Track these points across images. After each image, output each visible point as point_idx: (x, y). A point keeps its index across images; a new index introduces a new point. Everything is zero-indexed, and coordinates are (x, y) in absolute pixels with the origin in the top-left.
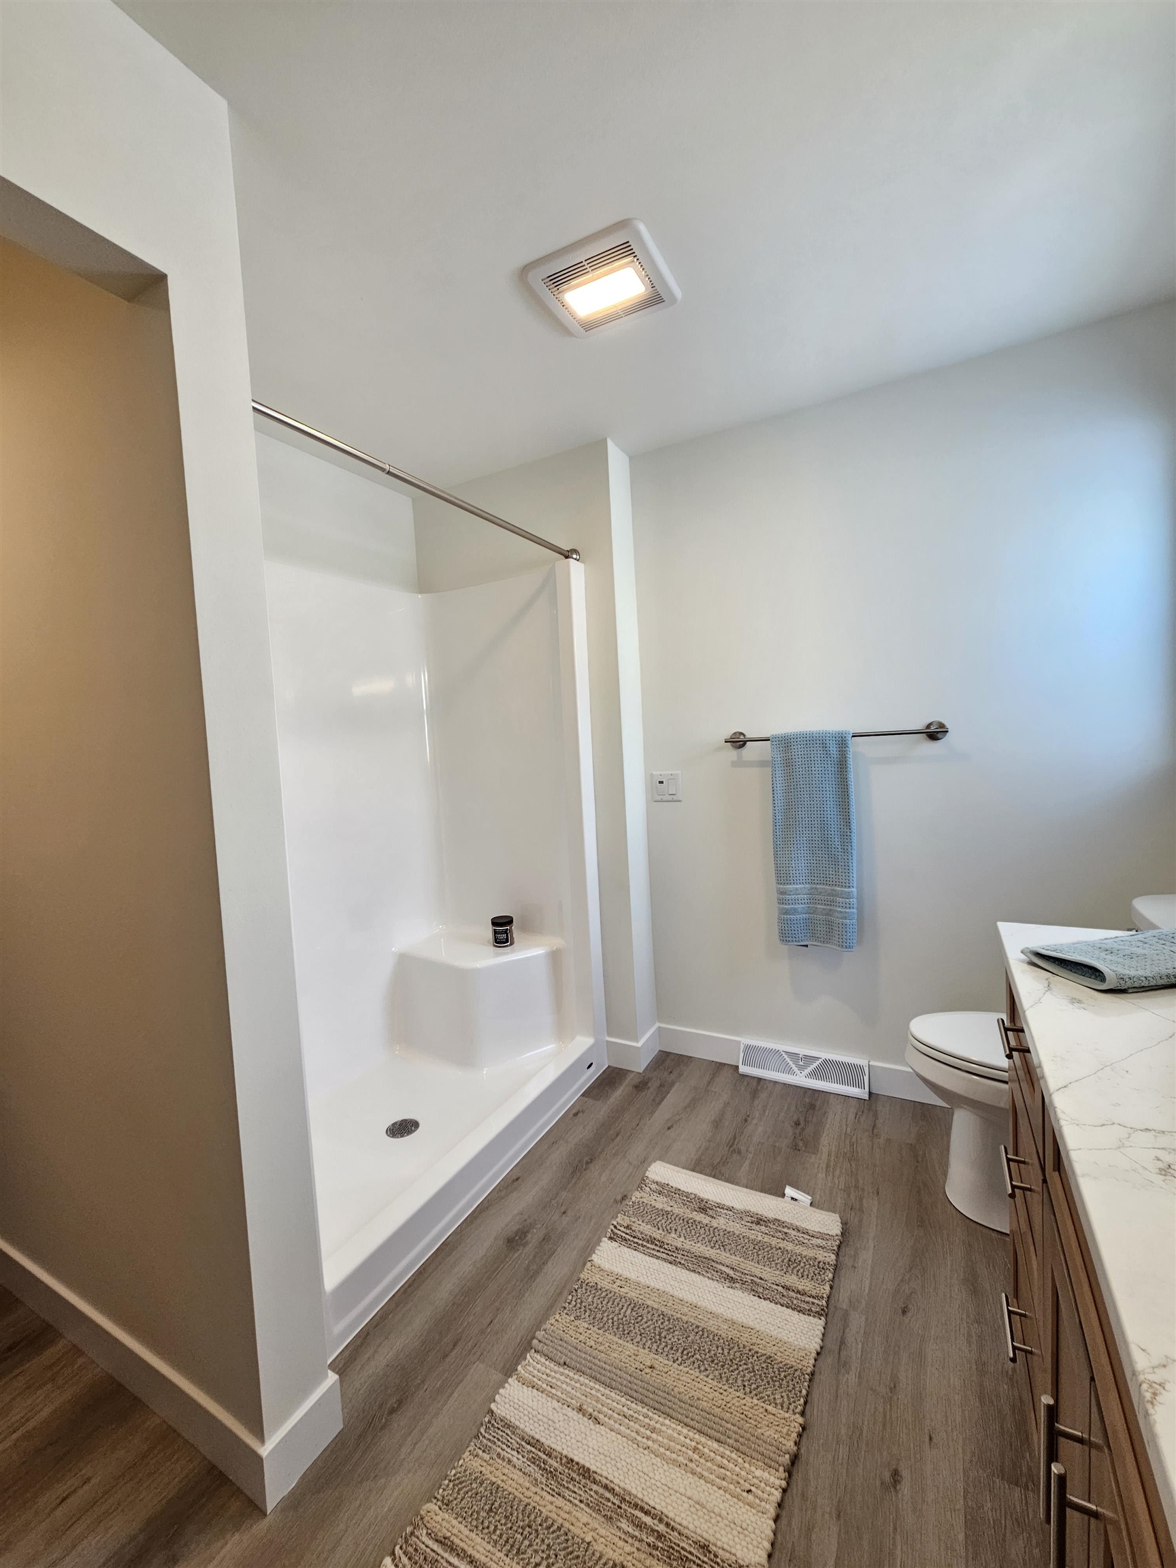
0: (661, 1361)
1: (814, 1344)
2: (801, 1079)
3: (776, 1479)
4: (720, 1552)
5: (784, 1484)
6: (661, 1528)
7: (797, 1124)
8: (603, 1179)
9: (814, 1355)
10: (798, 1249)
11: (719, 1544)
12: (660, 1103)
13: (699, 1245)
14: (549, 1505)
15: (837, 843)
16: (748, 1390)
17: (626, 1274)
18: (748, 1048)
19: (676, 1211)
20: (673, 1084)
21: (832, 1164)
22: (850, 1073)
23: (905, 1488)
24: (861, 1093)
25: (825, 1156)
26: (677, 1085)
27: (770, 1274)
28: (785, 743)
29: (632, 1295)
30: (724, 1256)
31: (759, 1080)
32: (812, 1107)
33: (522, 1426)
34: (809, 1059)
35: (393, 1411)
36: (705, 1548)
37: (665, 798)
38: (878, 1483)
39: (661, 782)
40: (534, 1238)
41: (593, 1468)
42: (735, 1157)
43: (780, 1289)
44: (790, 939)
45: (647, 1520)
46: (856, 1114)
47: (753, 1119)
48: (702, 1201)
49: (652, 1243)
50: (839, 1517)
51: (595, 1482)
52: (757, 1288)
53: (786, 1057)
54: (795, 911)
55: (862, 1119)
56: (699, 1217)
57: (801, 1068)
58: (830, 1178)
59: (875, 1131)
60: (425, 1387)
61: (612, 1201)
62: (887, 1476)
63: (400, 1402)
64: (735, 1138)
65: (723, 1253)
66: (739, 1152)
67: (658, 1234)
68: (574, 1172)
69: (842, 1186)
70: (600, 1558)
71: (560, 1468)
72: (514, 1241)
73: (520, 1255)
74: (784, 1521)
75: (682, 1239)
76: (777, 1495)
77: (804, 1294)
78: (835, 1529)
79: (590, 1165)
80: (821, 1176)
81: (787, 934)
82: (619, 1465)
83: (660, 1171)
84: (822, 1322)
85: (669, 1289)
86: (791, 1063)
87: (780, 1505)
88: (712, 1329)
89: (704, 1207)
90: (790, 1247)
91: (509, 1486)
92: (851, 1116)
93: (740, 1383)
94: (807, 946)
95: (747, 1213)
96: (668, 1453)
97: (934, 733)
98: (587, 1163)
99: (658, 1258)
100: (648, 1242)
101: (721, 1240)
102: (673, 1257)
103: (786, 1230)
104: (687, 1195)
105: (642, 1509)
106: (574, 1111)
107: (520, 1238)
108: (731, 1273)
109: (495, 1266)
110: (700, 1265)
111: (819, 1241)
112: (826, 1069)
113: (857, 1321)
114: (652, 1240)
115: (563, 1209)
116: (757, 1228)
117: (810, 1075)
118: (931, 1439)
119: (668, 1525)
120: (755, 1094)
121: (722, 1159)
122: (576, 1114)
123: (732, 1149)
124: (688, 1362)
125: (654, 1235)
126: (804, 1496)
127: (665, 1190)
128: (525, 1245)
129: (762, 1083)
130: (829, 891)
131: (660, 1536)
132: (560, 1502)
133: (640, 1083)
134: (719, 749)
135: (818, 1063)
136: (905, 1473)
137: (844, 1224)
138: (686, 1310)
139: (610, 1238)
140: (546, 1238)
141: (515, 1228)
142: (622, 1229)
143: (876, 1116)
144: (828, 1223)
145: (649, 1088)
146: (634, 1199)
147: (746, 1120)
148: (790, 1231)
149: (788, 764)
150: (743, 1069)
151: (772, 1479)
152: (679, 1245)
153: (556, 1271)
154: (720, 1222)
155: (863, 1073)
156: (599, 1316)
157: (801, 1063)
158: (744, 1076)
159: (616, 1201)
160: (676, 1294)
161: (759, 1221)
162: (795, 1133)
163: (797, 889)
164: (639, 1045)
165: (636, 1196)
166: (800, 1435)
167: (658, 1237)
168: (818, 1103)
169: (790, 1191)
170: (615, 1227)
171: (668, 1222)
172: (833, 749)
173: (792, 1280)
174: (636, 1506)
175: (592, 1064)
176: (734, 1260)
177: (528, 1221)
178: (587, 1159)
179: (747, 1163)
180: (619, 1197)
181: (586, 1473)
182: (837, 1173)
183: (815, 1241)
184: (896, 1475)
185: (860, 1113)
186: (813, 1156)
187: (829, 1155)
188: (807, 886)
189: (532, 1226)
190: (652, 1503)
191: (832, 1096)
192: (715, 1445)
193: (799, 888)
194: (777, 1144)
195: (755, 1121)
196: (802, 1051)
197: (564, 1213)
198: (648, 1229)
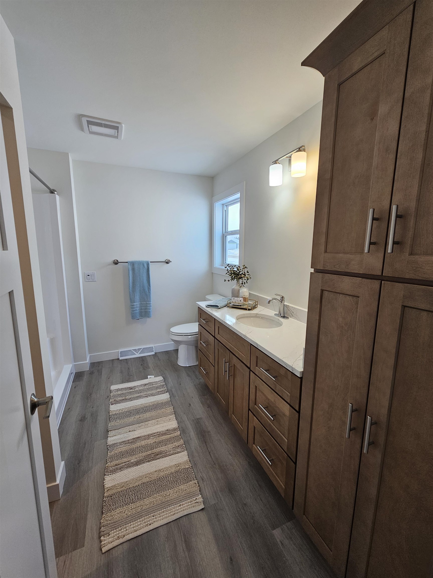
0: (141, 416)
1: (169, 396)
2: (138, 355)
3: (174, 416)
6: (159, 433)
7: (142, 365)
8: (98, 396)
9: (169, 398)
10: (157, 385)
11: (169, 428)
12: (101, 374)
13: (135, 395)
14: (134, 446)
15: (147, 290)
16: (161, 409)
17: (121, 408)
18: (121, 352)
19: (125, 392)
20: (101, 369)
21: (154, 369)
22: (150, 349)
23: (192, 405)
24: (153, 353)
25: (152, 368)
26: (103, 369)
27: (154, 392)
28: (133, 264)
29: (126, 410)
30: (142, 394)
31: (126, 359)
32: (143, 360)
34: (139, 349)
35: (79, 463)
36: (168, 430)
37: (90, 280)
38: (188, 407)
39: (89, 275)
40: (88, 416)
41: (139, 436)
42: (131, 377)
43: (157, 393)
44: (135, 318)
45: (155, 434)
48: (130, 387)
49: (124, 400)
50: (185, 414)
51: (141, 437)
52: (152, 395)
53: (133, 351)
54: (136, 310)
55: (156, 358)
56: (131, 390)
58: (155, 371)
59: (159, 359)
60: (84, 455)
62: (189, 405)
63: (80, 460)
64: (128, 373)
66: (132, 375)
67: (123, 398)
68: (87, 399)
69: (159, 371)
70: (150, 444)
71: (132, 441)
73: (87, 421)
74: (177, 419)
75: (130, 396)
76: (175, 417)
77: (162, 391)
80: (153, 372)
81: (133, 317)
82: (144, 432)
83: (113, 387)
84: (168, 393)
85: (134, 405)
88: (148, 405)
90: (155, 386)
92: (153, 359)
93: (159, 409)
94: (139, 319)
95: (142, 385)
96: (153, 425)
97: (167, 262)
98: (90, 395)
99: (125, 402)
100: (122, 400)
101: (140, 391)
102: (131, 400)
103: (152, 383)
104: (125, 388)
105: (153, 434)
107: (84, 418)
108: (146, 395)
109: (81, 427)
110: (138, 398)
111: (160, 382)
112: (144, 350)
113: (173, 390)
116: (146, 386)
117: (140, 353)
118: (192, 397)
120: (127, 363)
122: (75, 387)
123: (129, 375)
124: (147, 412)
126: (179, 415)
127: (118, 390)
128: (87, 418)
130: (145, 303)
132: (136, 444)
133: (91, 372)
134: (109, 265)
135: (141, 349)
136: (191, 403)
137: (163, 377)
138: (140, 406)
139: (111, 405)
140: (92, 415)
141: (80, 417)
142: (113, 402)
143: (158, 356)
144: (160, 378)
145: (94, 373)
146: (111, 395)
147: (129, 369)
149: (133, 269)
151: (173, 416)
154: (137, 389)
155: (153, 348)
156: (121, 418)
157: (137, 351)
158: (121, 360)
159: (106, 398)
160: (136, 405)
162: (143, 367)
163: (137, 304)
164: (86, 362)
166: (173, 409)
169: (149, 377)
170: (111, 402)
171: (124, 395)
172: (146, 266)
173: (159, 390)
175: (72, 373)
176: (145, 393)
177: (83, 414)
179: (135, 376)
181: (138, 438)
184: (190, 405)
185: (154, 357)
186: (149, 369)
188: (139, 303)
189: (85, 415)
190: (154, 432)
191: (146, 357)
192: (160, 419)
194: (140, 370)
195: (131, 368)
196: (137, 348)
198: (120, 398)
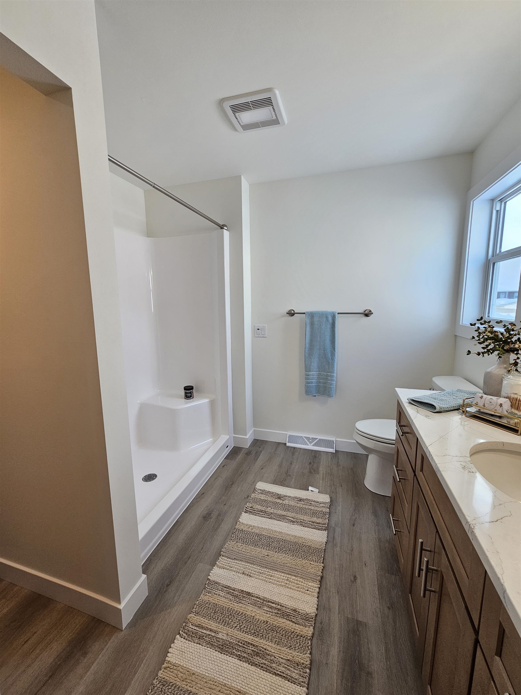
0: (271, 553)
1: (325, 540)
2: (310, 447)
3: (316, 585)
4: (300, 611)
5: (319, 586)
6: (279, 607)
7: (310, 463)
8: (239, 490)
9: (325, 543)
10: (316, 508)
11: (300, 608)
12: (257, 460)
13: (279, 511)
14: (237, 607)
15: (329, 356)
16: (303, 558)
17: (253, 524)
18: (290, 436)
19: (269, 499)
20: (261, 452)
21: (324, 477)
22: (329, 444)
23: (358, 581)
24: (332, 450)
25: (321, 475)
26: (263, 452)
27: (306, 518)
28: (312, 315)
29: (257, 531)
30: (289, 514)
31: (294, 448)
32: (315, 457)
33: (222, 582)
34: (314, 439)
35: (168, 585)
36: (295, 610)
37: (260, 336)
38: (350, 580)
39: (259, 329)
40: (214, 515)
41: (251, 592)
42: (289, 477)
43: (311, 523)
44: (310, 393)
45: (274, 605)
46: (331, 458)
47: (294, 463)
48: (279, 495)
49: (262, 512)
50: (338, 593)
51: (252, 596)
52: (302, 524)
53: (305, 439)
54: (312, 382)
55: (333, 460)
56: (278, 501)
57: (310, 443)
58: (324, 482)
59: (339, 464)
60: (180, 575)
61: (243, 498)
62: (352, 579)
63: (170, 582)
64: (288, 471)
65: (289, 513)
66: (290, 476)
67: (263, 508)
68: (226, 489)
69: (329, 485)
70: (259, 620)
71: (239, 594)
72: (206, 517)
73: (210, 522)
74: (320, 598)
75: (273, 509)
76: (317, 590)
77: (320, 523)
78: (337, 597)
79: (232, 485)
80: (321, 482)
81: (308, 392)
82: (261, 590)
83: (261, 485)
84: (326, 532)
85: (270, 528)
86: (307, 441)
87: (318, 593)
88: (288, 539)
89: (279, 497)
90: (313, 508)
91: (220, 603)
92: (330, 459)
93: (300, 556)
94: (315, 396)
95: (296, 498)
96: (278, 583)
97: (367, 314)
98: (231, 485)
99: (265, 517)
100: (260, 512)
101: (288, 508)
102: (270, 516)
103: (310, 502)
104: (273, 493)
105: (271, 602)
106: (223, 465)
107: (208, 516)
108: (292, 519)
109: (200, 528)
110: (281, 518)
111: (323, 505)
112: (320, 442)
113: (338, 530)
114: (261, 511)
115: (224, 503)
116: (300, 502)
117: (314, 445)
118: (365, 564)
119: (281, 606)
120: (293, 454)
121: (284, 479)
122: (223, 466)
123: (287, 475)
124: (281, 552)
125: (262, 509)
126: (326, 589)
127: (263, 492)
128: (211, 518)
129: (296, 449)
130: (325, 375)
131: (279, 610)
132: (241, 605)
133: (248, 452)
134: (283, 316)
135: (317, 440)
136: (358, 576)
137: (331, 498)
138: (278, 534)
139: (245, 512)
140: (219, 515)
141: (206, 513)
142: (249, 508)
143: (338, 459)
144: (325, 498)
145: (251, 454)
146: (252, 497)
147: (291, 464)
148: (312, 502)
149: (312, 324)
150: (288, 444)
152: (272, 512)
153: (225, 527)
154: (286, 502)
155: (334, 443)
156: (245, 540)
157: (311, 441)
158: (288, 447)
159: (245, 498)
160: (273, 529)
161: (301, 500)
162: (310, 467)
163: (313, 374)
164: (247, 437)
165: (253, 495)
166: (323, 570)
167: (264, 510)
168: (317, 455)
169: (310, 488)
170: (246, 508)
171: (267, 504)
172: (330, 319)
173: (315, 519)
174: (269, 602)
175: (228, 446)
176: (293, 515)
177: (211, 509)
178: (231, 483)
179: (293, 479)
180: (246, 497)
181: (249, 594)
182: (327, 480)
183: (321, 505)
184: (355, 577)
185: (332, 458)
186: (318, 475)
187: (323, 474)
188: (317, 372)
189: (212, 511)
190: (274, 600)
191: (322, 452)
192: (294, 577)
193: (314, 373)
194: (304, 472)
195: (295, 464)
196: (311, 436)
197: (225, 504)
198: (259, 507)
